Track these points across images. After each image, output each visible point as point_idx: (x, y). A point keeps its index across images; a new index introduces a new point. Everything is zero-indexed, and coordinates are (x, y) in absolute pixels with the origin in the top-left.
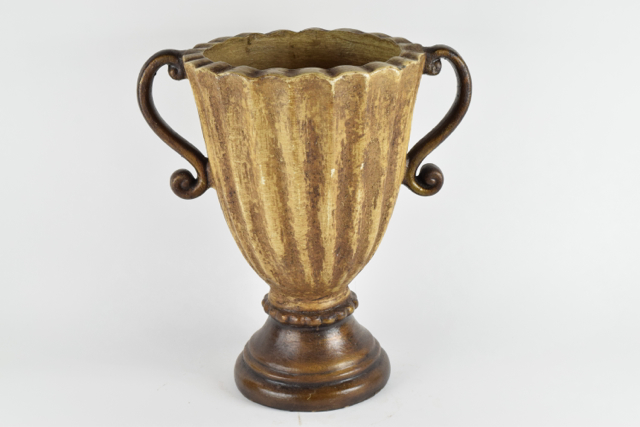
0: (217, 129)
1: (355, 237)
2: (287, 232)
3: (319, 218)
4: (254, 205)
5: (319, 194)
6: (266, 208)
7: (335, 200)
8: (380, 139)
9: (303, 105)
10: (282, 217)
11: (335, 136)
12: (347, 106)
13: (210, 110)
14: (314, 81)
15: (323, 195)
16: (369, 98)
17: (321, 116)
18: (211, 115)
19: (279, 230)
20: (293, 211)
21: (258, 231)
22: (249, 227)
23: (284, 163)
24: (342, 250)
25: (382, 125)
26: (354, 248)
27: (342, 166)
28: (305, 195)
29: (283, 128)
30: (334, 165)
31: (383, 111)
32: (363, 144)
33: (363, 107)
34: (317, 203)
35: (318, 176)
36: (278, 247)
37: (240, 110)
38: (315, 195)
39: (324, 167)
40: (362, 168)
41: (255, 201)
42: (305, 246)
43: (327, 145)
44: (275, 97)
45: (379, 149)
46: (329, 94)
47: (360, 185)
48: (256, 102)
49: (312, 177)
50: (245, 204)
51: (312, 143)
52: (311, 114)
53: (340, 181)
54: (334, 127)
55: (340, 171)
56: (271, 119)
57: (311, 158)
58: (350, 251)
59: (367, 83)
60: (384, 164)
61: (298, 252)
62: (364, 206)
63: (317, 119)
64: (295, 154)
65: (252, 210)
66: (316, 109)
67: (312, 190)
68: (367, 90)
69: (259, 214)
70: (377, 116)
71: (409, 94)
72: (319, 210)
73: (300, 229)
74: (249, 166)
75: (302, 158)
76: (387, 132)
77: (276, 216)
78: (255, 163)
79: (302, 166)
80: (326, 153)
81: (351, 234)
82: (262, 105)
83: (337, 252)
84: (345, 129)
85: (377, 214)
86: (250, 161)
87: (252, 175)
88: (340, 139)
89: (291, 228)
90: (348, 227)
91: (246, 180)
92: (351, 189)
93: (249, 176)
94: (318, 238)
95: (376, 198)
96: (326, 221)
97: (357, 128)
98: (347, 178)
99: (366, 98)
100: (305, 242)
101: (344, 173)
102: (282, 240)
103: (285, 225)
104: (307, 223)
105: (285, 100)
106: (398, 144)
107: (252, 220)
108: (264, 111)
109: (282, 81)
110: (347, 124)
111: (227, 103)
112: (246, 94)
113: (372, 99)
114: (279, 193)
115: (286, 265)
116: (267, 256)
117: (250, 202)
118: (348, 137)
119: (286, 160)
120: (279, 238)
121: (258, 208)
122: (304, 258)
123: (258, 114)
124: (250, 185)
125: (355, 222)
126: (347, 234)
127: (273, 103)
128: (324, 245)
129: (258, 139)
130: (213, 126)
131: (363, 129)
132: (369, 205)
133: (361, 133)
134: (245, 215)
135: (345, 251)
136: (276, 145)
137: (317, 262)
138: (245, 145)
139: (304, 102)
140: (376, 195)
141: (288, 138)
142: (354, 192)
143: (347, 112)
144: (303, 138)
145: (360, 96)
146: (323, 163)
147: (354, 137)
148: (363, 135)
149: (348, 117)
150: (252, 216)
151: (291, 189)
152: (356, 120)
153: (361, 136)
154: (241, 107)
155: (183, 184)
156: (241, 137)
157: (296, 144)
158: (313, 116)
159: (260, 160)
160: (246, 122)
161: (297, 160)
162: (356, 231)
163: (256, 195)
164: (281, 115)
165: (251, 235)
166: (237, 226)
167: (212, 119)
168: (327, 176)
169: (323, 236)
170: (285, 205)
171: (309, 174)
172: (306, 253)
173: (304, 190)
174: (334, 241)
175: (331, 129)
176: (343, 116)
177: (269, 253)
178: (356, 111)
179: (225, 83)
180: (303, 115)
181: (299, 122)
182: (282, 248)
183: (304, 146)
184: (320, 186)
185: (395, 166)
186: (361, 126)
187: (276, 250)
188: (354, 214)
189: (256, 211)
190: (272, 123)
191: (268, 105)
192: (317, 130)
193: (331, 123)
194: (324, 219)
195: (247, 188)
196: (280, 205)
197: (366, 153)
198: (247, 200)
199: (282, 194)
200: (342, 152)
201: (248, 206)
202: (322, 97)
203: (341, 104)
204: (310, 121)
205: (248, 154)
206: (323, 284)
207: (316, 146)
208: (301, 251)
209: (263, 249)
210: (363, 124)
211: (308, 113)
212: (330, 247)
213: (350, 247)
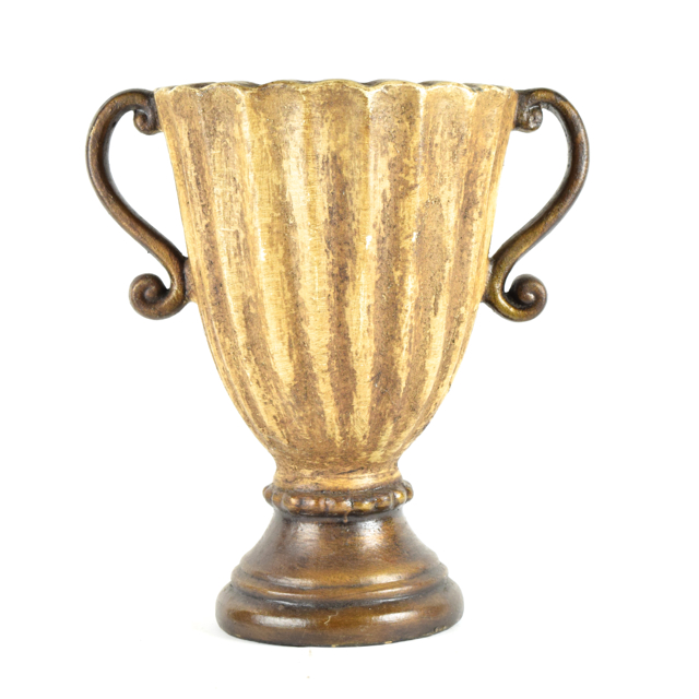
0: (198, 184)
1: (403, 357)
2: (297, 342)
3: (348, 319)
4: (250, 300)
5: (347, 278)
6: (266, 301)
7: (372, 288)
8: (444, 201)
9: (324, 130)
10: (291, 316)
11: (372, 183)
12: (390, 137)
13: (189, 154)
14: (341, 93)
15: (354, 279)
16: (426, 126)
17: (351, 149)
18: (189, 161)
19: (286, 339)
20: (308, 304)
21: (255, 345)
22: (241, 338)
23: (294, 226)
24: (382, 379)
25: (446, 176)
26: (403, 375)
27: (383, 234)
28: (325, 277)
29: (294, 167)
30: (371, 228)
31: (448, 155)
32: (416, 200)
33: (417, 140)
34: (344, 293)
35: (346, 248)
36: (284, 369)
37: (230, 144)
38: (341, 278)
39: (356, 232)
40: (414, 239)
41: (251, 293)
42: (325, 366)
43: (360, 197)
44: (283, 118)
45: (441, 215)
46: (364, 113)
47: (412, 267)
48: (255, 126)
49: (337, 249)
50: (236, 298)
51: (338, 193)
52: (337, 146)
53: (381, 258)
54: (371, 167)
55: (381, 241)
56: (276, 154)
57: (335, 217)
58: (395, 382)
59: (422, 102)
60: (450, 243)
61: (314, 377)
62: (417, 307)
63: (346, 154)
64: (311, 208)
65: (246, 309)
66: (344, 137)
67: (336, 271)
68: (422, 112)
69: (256, 315)
70: (438, 162)
71: (490, 141)
72: (346, 305)
73: (319, 337)
74: (242, 236)
75: (323, 215)
76: (455, 190)
77: (282, 313)
78: (250, 228)
79: (321, 228)
80: (359, 210)
81: (397, 350)
82: (264, 131)
83: (376, 379)
84: (388, 173)
85: (439, 326)
86: (245, 226)
87: (247, 250)
88: (380, 189)
89: (305, 334)
90: (393, 337)
91: (237, 260)
92: (398, 274)
93: (244, 250)
94: (346, 354)
95: (437, 296)
96: (358, 324)
97: (407, 174)
98: (392, 255)
99: (420, 125)
100: (326, 358)
101: (387, 245)
102: (291, 356)
103: (295, 330)
104: (328, 326)
105: (297, 120)
106: (473, 220)
107: (247, 327)
108: (265, 141)
109: (293, 91)
110: (391, 166)
111: (212, 133)
112: (240, 115)
113: (430, 131)
114: (287, 275)
115: (297, 401)
116: (268, 389)
117: (243, 295)
118: (394, 188)
119: (298, 220)
120: (286, 352)
121: (255, 305)
122: (324, 387)
123: (257, 145)
124: (244, 268)
125: (404, 330)
126: (392, 350)
127: (281, 128)
128: (355, 365)
129: (256, 187)
130: (192, 180)
131: (415, 175)
132: (425, 308)
133: (412, 182)
134: (236, 318)
135: (388, 380)
136: (284, 197)
137: (344, 396)
138: (237, 201)
139: (326, 125)
140: (438, 293)
141: (302, 182)
142: (402, 279)
143: (391, 145)
144: (324, 183)
145: (412, 121)
146: (354, 226)
147: (401, 190)
148: (416, 185)
149: (392, 155)
150: (246, 320)
151: (305, 267)
152: (405, 161)
153: (412, 188)
154: (233, 139)
155: (147, 293)
156: (232, 189)
157: (313, 192)
158: (340, 149)
159: (259, 220)
160: (240, 161)
161: (313, 218)
162: (406, 346)
163: (253, 282)
164: (292, 146)
165: (244, 351)
166: (224, 345)
167: (191, 167)
168: (360, 247)
169: (352, 349)
170: (295, 296)
171: (333, 243)
172: (327, 377)
173: (324, 268)
174: (370, 359)
175: (366, 170)
176: (385, 152)
177: (271, 382)
178: (405, 145)
179: (210, 101)
180: (323, 146)
181: (317, 157)
182: (291, 370)
183: (325, 197)
184: (349, 262)
185: (469, 255)
186: (412, 171)
187: (281, 374)
188: (401, 316)
189: (253, 310)
190: (278, 160)
191: (272, 131)
192: (344, 172)
193: (366, 160)
194: (355, 319)
195: (240, 272)
196: (289, 295)
197: (421, 216)
198: (238, 292)
199: (291, 277)
200: (383, 211)
201: (240, 303)
202: (354, 118)
203: (382, 133)
204: (335, 158)
205: (242, 215)
206: (354, 440)
207: (343, 198)
208: (320, 376)
209: (263, 376)
210: (415, 167)
211: (332, 142)
212: (364, 368)
213: (396, 374)
